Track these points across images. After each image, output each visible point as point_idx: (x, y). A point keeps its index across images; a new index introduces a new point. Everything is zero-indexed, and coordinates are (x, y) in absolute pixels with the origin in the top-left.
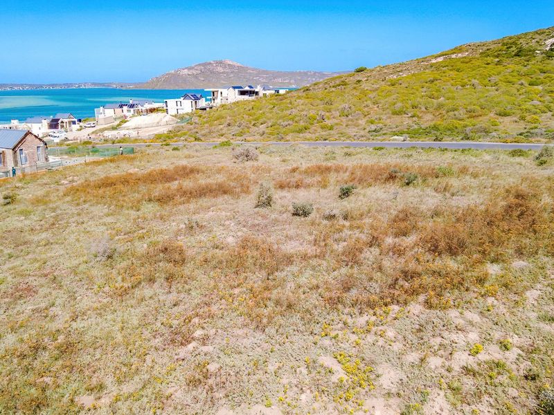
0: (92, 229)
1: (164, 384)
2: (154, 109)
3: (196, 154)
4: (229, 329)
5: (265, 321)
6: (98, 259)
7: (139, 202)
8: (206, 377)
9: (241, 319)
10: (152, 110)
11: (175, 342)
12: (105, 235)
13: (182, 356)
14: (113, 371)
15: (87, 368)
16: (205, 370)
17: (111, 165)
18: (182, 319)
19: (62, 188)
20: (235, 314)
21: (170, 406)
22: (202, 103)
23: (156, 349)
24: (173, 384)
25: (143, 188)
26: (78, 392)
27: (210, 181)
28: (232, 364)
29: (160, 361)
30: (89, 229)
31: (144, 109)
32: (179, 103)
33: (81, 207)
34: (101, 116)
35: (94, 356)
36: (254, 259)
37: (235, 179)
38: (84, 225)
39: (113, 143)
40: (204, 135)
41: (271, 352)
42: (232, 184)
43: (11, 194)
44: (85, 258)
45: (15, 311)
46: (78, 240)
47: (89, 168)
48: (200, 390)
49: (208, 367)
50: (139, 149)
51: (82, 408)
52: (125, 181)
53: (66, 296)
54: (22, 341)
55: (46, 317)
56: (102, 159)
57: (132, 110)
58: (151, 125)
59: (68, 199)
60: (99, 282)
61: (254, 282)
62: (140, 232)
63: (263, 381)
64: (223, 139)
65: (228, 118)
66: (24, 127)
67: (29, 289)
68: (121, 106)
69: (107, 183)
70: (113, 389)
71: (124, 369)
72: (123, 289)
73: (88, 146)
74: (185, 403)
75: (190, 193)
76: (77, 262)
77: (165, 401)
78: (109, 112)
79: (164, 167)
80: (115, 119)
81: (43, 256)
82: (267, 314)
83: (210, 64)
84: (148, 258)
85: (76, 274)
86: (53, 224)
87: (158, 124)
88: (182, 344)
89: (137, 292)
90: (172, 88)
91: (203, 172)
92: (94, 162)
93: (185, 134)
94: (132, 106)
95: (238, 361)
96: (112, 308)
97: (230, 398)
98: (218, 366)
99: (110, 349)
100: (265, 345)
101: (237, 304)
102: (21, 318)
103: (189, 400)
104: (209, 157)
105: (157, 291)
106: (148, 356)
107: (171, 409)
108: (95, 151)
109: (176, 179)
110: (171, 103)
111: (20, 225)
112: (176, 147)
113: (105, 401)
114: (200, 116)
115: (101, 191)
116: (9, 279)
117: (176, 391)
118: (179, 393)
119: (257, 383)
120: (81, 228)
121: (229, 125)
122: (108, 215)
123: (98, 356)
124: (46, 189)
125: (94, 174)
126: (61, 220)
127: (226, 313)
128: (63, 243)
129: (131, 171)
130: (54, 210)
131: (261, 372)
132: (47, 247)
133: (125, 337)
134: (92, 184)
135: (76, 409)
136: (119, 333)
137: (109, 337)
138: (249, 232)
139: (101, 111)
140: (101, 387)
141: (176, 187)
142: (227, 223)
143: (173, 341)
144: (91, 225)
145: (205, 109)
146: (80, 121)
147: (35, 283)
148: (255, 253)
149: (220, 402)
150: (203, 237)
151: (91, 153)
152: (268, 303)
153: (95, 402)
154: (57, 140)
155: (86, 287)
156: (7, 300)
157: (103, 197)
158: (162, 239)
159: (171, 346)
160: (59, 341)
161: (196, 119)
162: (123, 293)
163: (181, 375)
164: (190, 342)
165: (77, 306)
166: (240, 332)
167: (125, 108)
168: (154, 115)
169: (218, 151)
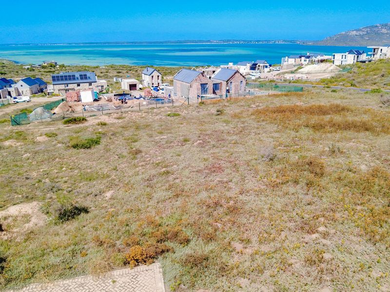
0: (264, 139)
1: (289, 255)
2: (324, 60)
3: (349, 96)
4: (346, 234)
5: (378, 237)
6: (264, 159)
7: (299, 126)
8: (320, 261)
9: (357, 230)
10: (322, 61)
11: (304, 230)
12: (272, 144)
13: (306, 240)
14: (258, 233)
15: (242, 226)
16: (321, 256)
17: (285, 98)
18: (312, 216)
19: (251, 110)
20: (353, 224)
21: (290, 271)
22: (364, 57)
23: (290, 230)
24: (295, 257)
25: (304, 117)
26: (234, 239)
27: (356, 119)
28: (343, 259)
29: (290, 238)
30: (262, 139)
31: (316, 59)
32: (344, 57)
33: (260, 124)
34: (285, 63)
35: (249, 220)
36: (380, 187)
37: (378, 120)
38: (259, 136)
39: (290, 83)
40: (359, 82)
41: (378, 262)
42: (374, 124)
43: (221, 110)
44: (256, 157)
45: (210, 179)
46: (254, 144)
47: (270, 99)
48: (313, 269)
49: (324, 255)
50: (306, 88)
51: (234, 250)
52: (292, 110)
53: (240, 178)
54: (210, 197)
55: (225, 187)
56: (280, 93)
57: (308, 60)
58: (319, 72)
59: (253, 117)
60: (261, 174)
61: (376, 205)
62: (295, 147)
63: (365, 281)
64: (375, 87)
65: (384, 70)
66: (235, 67)
67: (220, 168)
68: (300, 57)
69: (280, 110)
70: (256, 245)
71: (265, 235)
72: (276, 183)
73: (273, 84)
74: (301, 273)
75: (338, 126)
76: (250, 158)
77: (287, 267)
78: (291, 61)
79: (322, 104)
80: (294, 66)
81: (232, 150)
82: (381, 233)
83: (377, 26)
84: (297, 166)
85: (248, 165)
86: (241, 132)
87: (324, 72)
88: (308, 232)
89: (284, 187)
90: (341, 45)
91: (352, 111)
92: (274, 95)
93: (344, 80)
94: (308, 57)
95: (348, 259)
96: (266, 194)
97: (335, 283)
98: (331, 257)
99: (259, 219)
100: (374, 256)
101: (357, 217)
102: (212, 184)
103: (303, 272)
104: (359, 100)
105: (299, 191)
106: (283, 232)
107: (290, 273)
108: (276, 87)
109: (330, 114)
110: (338, 56)
111: (222, 128)
112: (334, 89)
113: (249, 251)
114: (359, 67)
115: (275, 115)
116: (211, 159)
117: (296, 263)
118: (298, 265)
119: (359, 281)
120: (257, 137)
121: (383, 76)
122: (276, 132)
123: (251, 221)
124: (242, 109)
125: (273, 103)
126: (246, 130)
127: (346, 222)
128: (244, 145)
129: (298, 104)
130: (243, 123)
131: (365, 274)
132: (235, 145)
133: (270, 214)
134: (270, 109)
135: (231, 249)
136: (267, 211)
137: (260, 211)
138: (381, 165)
139: (286, 60)
140: (249, 241)
141: (328, 119)
142: (364, 153)
143: (302, 228)
144: (264, 136)
145: (365, 62)
146: (270, 66)
147: (224, 165)
148: (382, 182)
149: (326, 283)
150: (341, 160)
151: (273, 89)
152: (384, 225)
153: (242, 249)
154: (253, 78)
155: (253, 175)
156: (207, 171)
157: (275, 119)
158: (310, 155)
159: (300, 231)
160: (230, 204)
161: (356, 70)
162: (275, 186)
163: (303, 253)
164: (314, 233)
165: (244, 186)
166: (355, 239)
167: (303, 58)
168: (323, 64)
169: (368, 96)
